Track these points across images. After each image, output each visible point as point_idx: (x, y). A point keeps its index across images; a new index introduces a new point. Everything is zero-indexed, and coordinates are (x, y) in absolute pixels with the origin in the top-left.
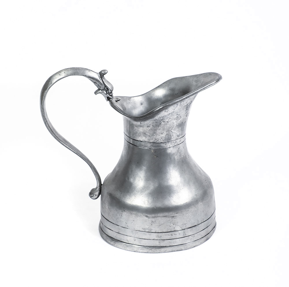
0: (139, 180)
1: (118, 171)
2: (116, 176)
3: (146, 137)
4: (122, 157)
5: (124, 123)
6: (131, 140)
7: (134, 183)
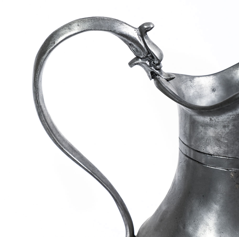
0: (205, 231)
1: (165, 212)
2: (161, 220)
3: (220, 147)
4: (174, 184)
5: (181, 119)
6: (192, 152)
7: (194, 235)
